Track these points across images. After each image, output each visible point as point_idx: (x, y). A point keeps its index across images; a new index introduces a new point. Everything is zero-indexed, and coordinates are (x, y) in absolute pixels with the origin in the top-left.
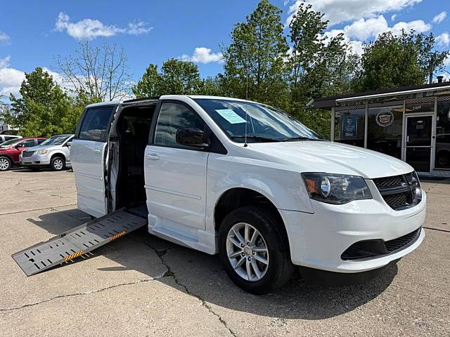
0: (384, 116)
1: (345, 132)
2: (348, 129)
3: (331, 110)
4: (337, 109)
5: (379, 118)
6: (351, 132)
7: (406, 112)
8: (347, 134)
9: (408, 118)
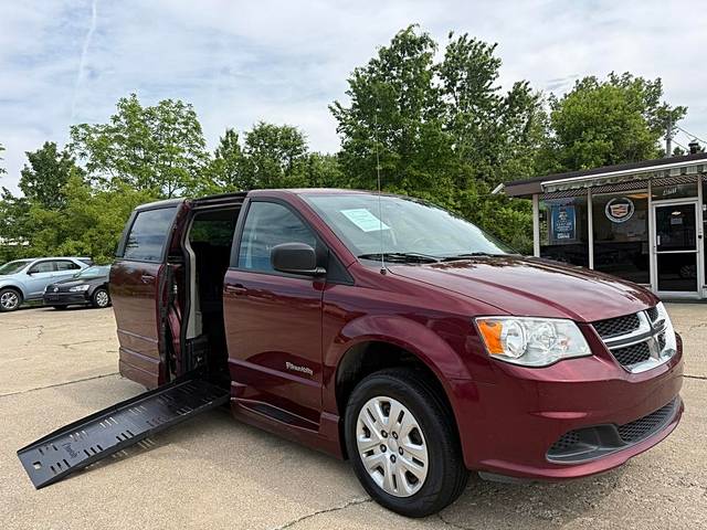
0: (618, 206)
1: (556, 233)
2: (561, 229)
3: (531, 199)
4: (542, 197)
5: (610, 209)
6: (566, 233)
7: (653, 199)
8: (560, 236)
9: (657, 209)
